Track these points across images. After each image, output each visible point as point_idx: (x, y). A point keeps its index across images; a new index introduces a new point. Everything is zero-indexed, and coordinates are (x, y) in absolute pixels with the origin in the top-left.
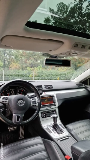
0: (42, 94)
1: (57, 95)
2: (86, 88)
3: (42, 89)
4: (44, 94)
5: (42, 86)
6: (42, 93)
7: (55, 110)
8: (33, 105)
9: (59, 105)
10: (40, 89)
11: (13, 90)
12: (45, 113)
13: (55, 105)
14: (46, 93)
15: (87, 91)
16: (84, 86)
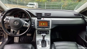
1: (52, 21)
2: (83, 18)
4: (42, 19)
8: (25, 26)
9: (52, 28)
12: (40, 32)
15: (84, 20)
16: (81, 16)
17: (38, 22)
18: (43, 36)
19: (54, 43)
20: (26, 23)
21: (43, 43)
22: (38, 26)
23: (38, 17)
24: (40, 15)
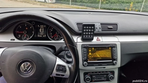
0: (93, 41)
1: (122, 44)
3: (93, 32)
4: (95, 40)
5: (93, 25)
6: (92, 39)
7: (113, 73)
8: (57, 75)
9: (123, 65)
10: (88, 32)
11: (42, 26)
13: (114, 65)
14: (100, 38)
17: (85, 49)
20: (58, 65)
22: (86, 60)
23: (84, 36)
24: (90, 30)
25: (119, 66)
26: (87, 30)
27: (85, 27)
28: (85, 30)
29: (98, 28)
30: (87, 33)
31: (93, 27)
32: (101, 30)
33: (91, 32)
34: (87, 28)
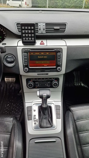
0: (36, 45)
1: (69, 48)
17: (26, 54)
18: (41, 97)
19: (73, 109)
21: (44, 114)
22: (27, 66)
23: (24, 39)
24: (30, 31)
25: (64, 73)
26: (27, 31)
27: (23, 28)
28: (23, 31)
29: (42, 29)
30: (27, 35)
31: (32, 28)
32: (45, 31)
33: (31, 33)
34: (26, 28)
